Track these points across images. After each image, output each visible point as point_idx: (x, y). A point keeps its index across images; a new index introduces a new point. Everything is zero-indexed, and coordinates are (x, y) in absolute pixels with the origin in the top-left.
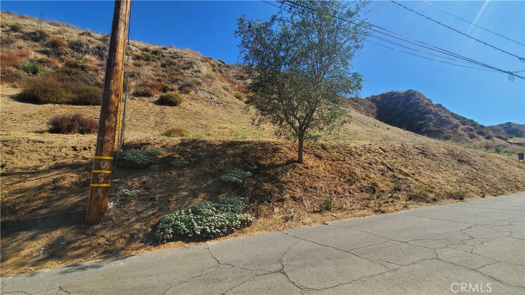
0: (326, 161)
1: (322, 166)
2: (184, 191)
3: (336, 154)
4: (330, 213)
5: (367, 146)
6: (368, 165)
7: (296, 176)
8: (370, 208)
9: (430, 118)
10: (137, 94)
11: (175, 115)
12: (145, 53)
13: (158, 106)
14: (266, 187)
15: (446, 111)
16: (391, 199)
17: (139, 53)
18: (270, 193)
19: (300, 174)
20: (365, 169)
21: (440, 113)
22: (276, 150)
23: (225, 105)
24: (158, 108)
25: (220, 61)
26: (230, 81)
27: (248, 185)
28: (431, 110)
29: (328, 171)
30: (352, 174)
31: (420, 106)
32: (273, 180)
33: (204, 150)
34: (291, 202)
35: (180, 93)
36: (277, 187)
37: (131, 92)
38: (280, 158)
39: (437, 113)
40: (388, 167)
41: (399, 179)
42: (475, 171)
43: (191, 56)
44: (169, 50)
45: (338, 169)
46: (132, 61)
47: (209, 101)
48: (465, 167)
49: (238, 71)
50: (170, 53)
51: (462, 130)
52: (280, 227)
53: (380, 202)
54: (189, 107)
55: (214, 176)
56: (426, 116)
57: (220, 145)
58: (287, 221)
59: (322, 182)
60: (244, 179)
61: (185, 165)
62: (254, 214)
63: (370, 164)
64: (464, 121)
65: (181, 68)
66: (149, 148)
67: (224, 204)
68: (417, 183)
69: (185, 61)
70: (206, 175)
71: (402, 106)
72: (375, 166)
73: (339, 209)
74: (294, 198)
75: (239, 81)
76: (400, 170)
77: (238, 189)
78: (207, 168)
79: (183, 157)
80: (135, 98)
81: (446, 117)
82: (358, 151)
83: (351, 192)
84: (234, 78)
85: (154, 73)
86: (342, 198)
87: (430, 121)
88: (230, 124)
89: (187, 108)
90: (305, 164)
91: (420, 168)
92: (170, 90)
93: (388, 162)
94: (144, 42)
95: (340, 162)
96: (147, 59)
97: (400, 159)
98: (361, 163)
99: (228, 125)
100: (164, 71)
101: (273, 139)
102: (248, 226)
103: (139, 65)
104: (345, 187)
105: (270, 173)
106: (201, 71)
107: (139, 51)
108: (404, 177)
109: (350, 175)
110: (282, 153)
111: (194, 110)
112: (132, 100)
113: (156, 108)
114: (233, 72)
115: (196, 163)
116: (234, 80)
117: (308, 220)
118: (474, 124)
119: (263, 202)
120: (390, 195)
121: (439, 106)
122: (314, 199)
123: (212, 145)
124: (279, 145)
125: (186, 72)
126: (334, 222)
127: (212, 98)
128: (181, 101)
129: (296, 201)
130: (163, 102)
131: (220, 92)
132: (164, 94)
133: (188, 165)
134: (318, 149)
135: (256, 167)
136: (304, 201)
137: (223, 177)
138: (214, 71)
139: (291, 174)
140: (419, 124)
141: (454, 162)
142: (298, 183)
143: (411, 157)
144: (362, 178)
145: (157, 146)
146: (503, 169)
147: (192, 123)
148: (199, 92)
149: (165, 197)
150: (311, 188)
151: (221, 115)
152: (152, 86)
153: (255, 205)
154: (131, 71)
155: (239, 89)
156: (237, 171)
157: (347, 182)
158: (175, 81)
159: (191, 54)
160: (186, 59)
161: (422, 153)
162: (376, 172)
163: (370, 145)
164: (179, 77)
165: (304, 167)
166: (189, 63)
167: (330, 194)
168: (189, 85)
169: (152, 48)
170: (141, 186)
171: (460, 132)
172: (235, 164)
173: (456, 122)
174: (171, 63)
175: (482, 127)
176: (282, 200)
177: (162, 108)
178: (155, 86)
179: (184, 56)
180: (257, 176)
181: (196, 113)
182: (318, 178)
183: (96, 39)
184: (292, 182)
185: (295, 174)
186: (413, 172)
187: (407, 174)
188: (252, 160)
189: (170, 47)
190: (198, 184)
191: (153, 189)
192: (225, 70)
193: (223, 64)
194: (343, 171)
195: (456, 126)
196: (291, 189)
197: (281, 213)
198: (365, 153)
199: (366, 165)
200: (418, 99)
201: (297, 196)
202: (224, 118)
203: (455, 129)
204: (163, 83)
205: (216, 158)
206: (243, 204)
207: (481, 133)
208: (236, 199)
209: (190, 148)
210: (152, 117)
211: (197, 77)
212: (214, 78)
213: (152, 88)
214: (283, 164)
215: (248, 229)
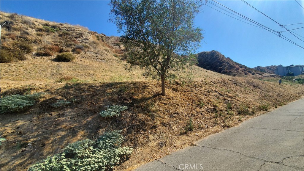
0: (180, 92)
1: (179, 96)
2: (62, 131)
3: (186, 87)
4: (193, 134)
5: (204, 81)
6: (208, 93)
7: (162, 106)
8: (218, 124)
9: (225, 65)
10: (38, 55)
11: (69, 68)
12: (46, 27)
13: (55, 62)
14: (140, 117)
15: (232, 61)
16: (229, 116)
17: (41, 27)
18: (143, 123)
19: (165, 104)
20: (206, 96)
21: (229, 62)
22: (145, 87)
23: (107, 61)
24: (55, 63)
25: (102, 34)
26: (110, 46)
27: (125, 117)
28: (225, 61)
29: (184, 99)
30: (199, 100)
31: (219, 59)
32: (145, 110)
33: (86, 91)
34: (162, 128)
35: (73, 53)
36: (149, 116)
37: (34, 53)
38: (149, 92)
39: (228, 62)
40: (220, 94)
41: (229, 100)
42: (263, 92)
43: (81, 30)
44: (65, 25)
45: (190, 97)
46: (35, 32)
47: (95, 58)
48: (258, 90)
49: (114, 41)
50: (66, 28)
51: (241, 70)
52: (157, 154)
53: (222, 119)
54: (80, 62)
55: (94, 112)
56: (223, 64)
57: (101, 86)
58: (162, 147)
59: (181, 108)
60: (121, 113)
61: (67, 106)
62: (132, 145)
63: (209, 92)
64: (241, 66)
65: (74, 37)
66: (32, 92)
67: (103, 140)
68: (239, 102)
69: (77, 32)
70: (86, 112)
71: (210, 59)
72: (212, 93)
73: (198, 128)
74: (163, 124)
75: (116, 46)
76: (226, 95)
77: (116, 122)
78: (89, 106)
79: (66, 98)
80: (37, 57)
81: (233, 64)
82: (199, 84)
83: (202, 113)
84: (112, 44)
85: (53, 40)
86: (197, 119)
87: (225, 67)
88: (110, 72)
89: (78, 63)
90: (167, 96)
91: (236, 92)
92: (65, 52)
93: (218, 90)
94: (45, 20)
95: (190, 92)
96: (48, 31)
97: (224, 88)
98: (203, 92)
99: (109, 73)
100: (61, 39)
101: (142, 80)
102: (128, 159)
103: (41, 35)
104: (197, 110)
105: (142, 105)
106: (89, 39)
107: (41, 25)
108: (231, 99)
109: (198, 101)
110: (149, 89)
111: (84, 64)
112: (34, 59)
113: (54, 63)
114: (111, 41)
115: (78, 103)
116: (112, 46)
117: (178, 143)
118: (246, 68)
119: (139, 131)
120: (227, 112)
121: (228, 58)
122: (179, 122)
123: (94, 87)
124: (146, 83)
125: (78, 39)
126: (198, 141)
127: (97, 56)
128: (73, 59)
129: (165, 126)
130: (59, 59)
131: (103, 52)
132: (60, 54)
133: (70, 105)
134: (174, 84)
135: (131, 101)
136: (172, 125)
137: (103, 113)
138: (98, 40)
139: (158, 105)
140: (220, 69)
141: (252, 87)
142: (164, 111)
143: (229, 86)
144: (207, 103)
145: (40, 91)
146: (275, 90)
147: (82, 72)
148: (87, 52)
149: (40, 140)
150: (175, 113)
151: (104, 67)
152: (50, 49)
153: (132, 135)
154: (33, 38)
155: (116, 51)
156: (115, 106)
157: (197, 106)
158: (69, 46)
159: (81, 28)
160: (78, 31)
161: (235, 83)
162: (214, 97)
163: (205, 80)
164: (72, 43)
165: (166, 98)
166: (79, 34)
167: (189, 117)
168: (80, 48)
169: (51, 24)
170: (13, 132)
171: (240, 72)
172: (113, 101)
173: (237, 66)
174: (66, 34)
175: (249, 68)
176: (154, 127)
177: (58, 64)
178: (53, 49)
179: (76, 29)
180: (132, 108)
181: (85, 66)
182: (178, 105)
183: (5, 16)
184: (160, 110)
185: (161, 104)
186: (234, 95)
187: (231, 97)
188: (128, 96)
189: (66, 24)
190: (78, 122)
191: (28, 133)
192: (106, 40)
193: (104, 36)
194: (193, 98)
195: (238, 69)
196: (160, 117)
197: (155, 139)
198: (204, 85)
199: (206, 93)
200: (218, 55)
201: (166, 121)
202: (106, 69)
203: (238, 70)
204: (60, 46)
205: (97, 97)
206: (121, 137)
207: (250, 72)
208: (114, 132)
209: (72, 90)
210: (49, 70)
211: (86, 43)
212: (98, 44)
213: (50, 50)
214: (151, 97)
215: (127, 162)
